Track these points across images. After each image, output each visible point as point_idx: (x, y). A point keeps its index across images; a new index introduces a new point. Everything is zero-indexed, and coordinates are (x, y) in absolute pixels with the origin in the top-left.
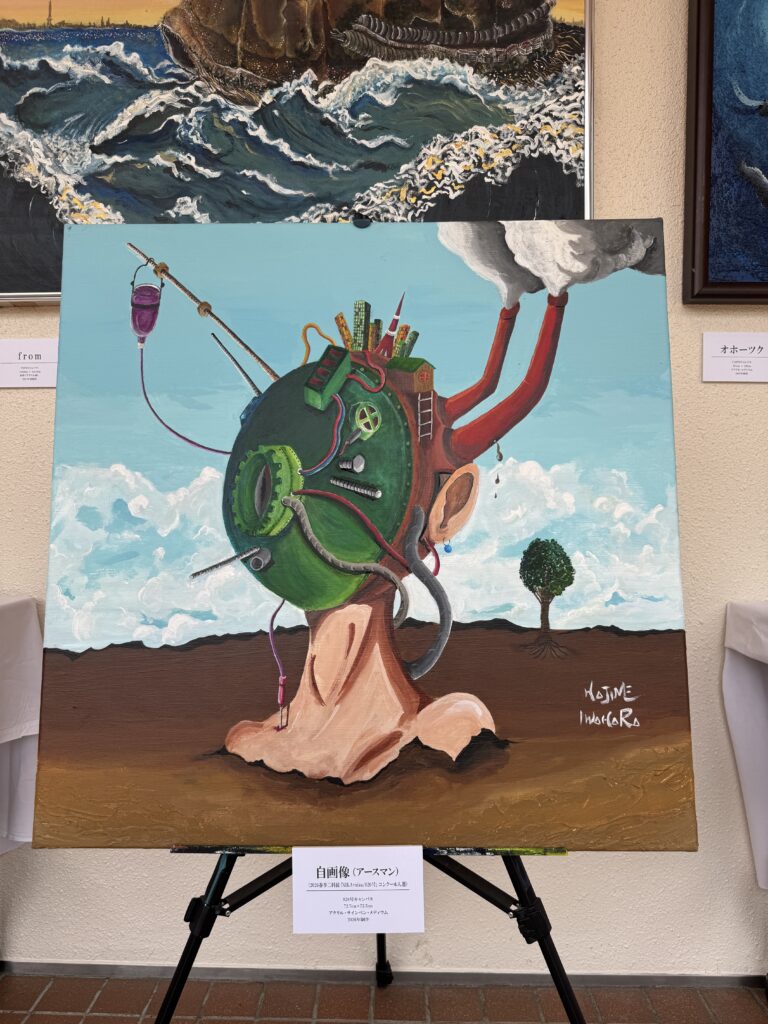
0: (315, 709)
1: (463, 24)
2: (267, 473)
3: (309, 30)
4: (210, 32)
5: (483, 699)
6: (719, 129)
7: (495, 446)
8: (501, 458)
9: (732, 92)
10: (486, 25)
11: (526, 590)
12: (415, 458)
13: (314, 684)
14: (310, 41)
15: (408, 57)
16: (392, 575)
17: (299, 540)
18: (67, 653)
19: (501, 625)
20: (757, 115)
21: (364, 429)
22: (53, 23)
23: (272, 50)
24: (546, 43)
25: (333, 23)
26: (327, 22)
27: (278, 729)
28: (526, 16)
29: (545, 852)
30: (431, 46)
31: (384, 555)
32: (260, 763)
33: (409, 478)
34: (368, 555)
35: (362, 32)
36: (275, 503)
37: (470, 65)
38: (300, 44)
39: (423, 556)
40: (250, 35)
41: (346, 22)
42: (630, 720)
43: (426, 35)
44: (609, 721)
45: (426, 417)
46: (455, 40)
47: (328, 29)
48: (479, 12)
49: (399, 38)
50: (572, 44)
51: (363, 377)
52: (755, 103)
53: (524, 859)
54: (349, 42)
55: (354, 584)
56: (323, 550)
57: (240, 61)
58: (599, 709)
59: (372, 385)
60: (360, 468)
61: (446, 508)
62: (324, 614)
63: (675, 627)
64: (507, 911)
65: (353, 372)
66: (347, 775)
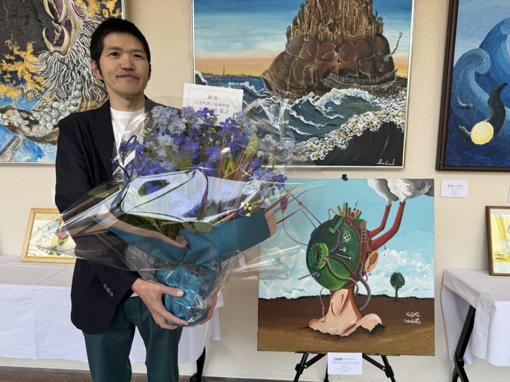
0: (332, 316)
1: (366, 77)
2: (318, 251)
3: (312, 79)
4: (279, 79)
5: (379, 316)
6: (452, 114)
7: (383, 246)
8: (385, 249)
9: (457, 101)
10: (373, 77)
11: (392, 286)
12: (361, 248)
13: (332, 310)
14: (312, 82)
15: (346, 88)
16: (354, 281)
17: (328, 271)
18: (265, 300)
19: (385, 296)
20: (465, 109)
21: (346, 239)
22: (225, 75)
23: (299, 85)
24: (394, 84)
25: (321, 76)
26: (318, 75)
27: (323, 322)
28: (388, 74)
29: (395, 355)
30: (354, 84)
31: (352, 275)
32: (318, 331)
33: (359, 254)
34: (347, 275)
35: (331, 79)
36: (321, 260)
37: (367, 91)
38: (309, 83)
39: (363, 276)
40: (292, 80)
41: (325, 76)
42: (418, 322)
43: (353, 80)
44: (413, 322)
45: (364, 236)
46: (362, 82)
47: (319, 78)
48: (371, 73)
49: (343, 81)
50: (403, 84)
51: (345, 224)
52: (465, 105)
53: (387, 356)
54: (326, 82)
55: (343, 283)
56: (334, 274)
57: (288, 89)
58: (410, 319)
59: (348, 226)
60: (345, 250)
61: (370, 263)
62: (335, 291)
63: (432, 297)
64: (382, 369)
65: (343, 223)
66: (342, 334)
